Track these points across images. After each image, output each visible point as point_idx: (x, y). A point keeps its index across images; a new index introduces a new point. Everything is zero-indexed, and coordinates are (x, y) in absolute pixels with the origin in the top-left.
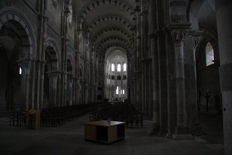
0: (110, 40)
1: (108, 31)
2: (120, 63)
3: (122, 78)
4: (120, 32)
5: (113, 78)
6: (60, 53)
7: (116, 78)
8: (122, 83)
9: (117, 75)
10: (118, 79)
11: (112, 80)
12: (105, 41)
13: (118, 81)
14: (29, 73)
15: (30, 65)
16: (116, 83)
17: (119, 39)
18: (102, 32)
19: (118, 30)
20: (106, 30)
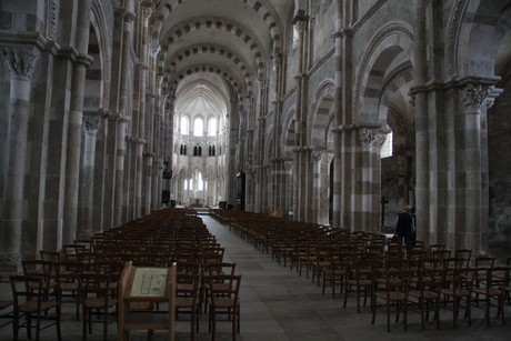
0: (200, 52)
1: (203, 27)
2: (202, 117)
3: (205, 151)
4: (233, 32)
5: (183, 151)
6: (110, 51)
7: (190, 151)
8: (204, 164)
9: (194, 144)
10: (195, 155)
11: (182, 157)
12: (187, 53)
13: (196, 158)
14: (26, 97)
15: (34, 64)
16: (190, 163)
17: (222, 52)
18: (187, 28)
19: (229, 27)
20: (198, 25)
